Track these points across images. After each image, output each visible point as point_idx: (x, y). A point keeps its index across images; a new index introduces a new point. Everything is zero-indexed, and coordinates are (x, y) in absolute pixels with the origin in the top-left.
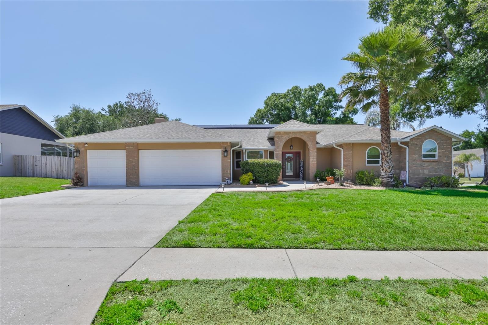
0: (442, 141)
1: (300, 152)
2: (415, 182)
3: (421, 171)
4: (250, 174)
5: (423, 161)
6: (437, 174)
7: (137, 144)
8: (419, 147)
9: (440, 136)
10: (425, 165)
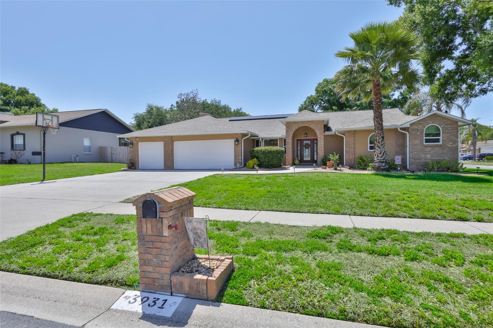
0: (447, 125)
2: (416, 167)
3: (422, 155)
4: (255, 159)
5: (425, 146)
6: (440, 158)
7: (172, 137)
8: (420, 132)
9: (444, 120)
10: (427, 150)
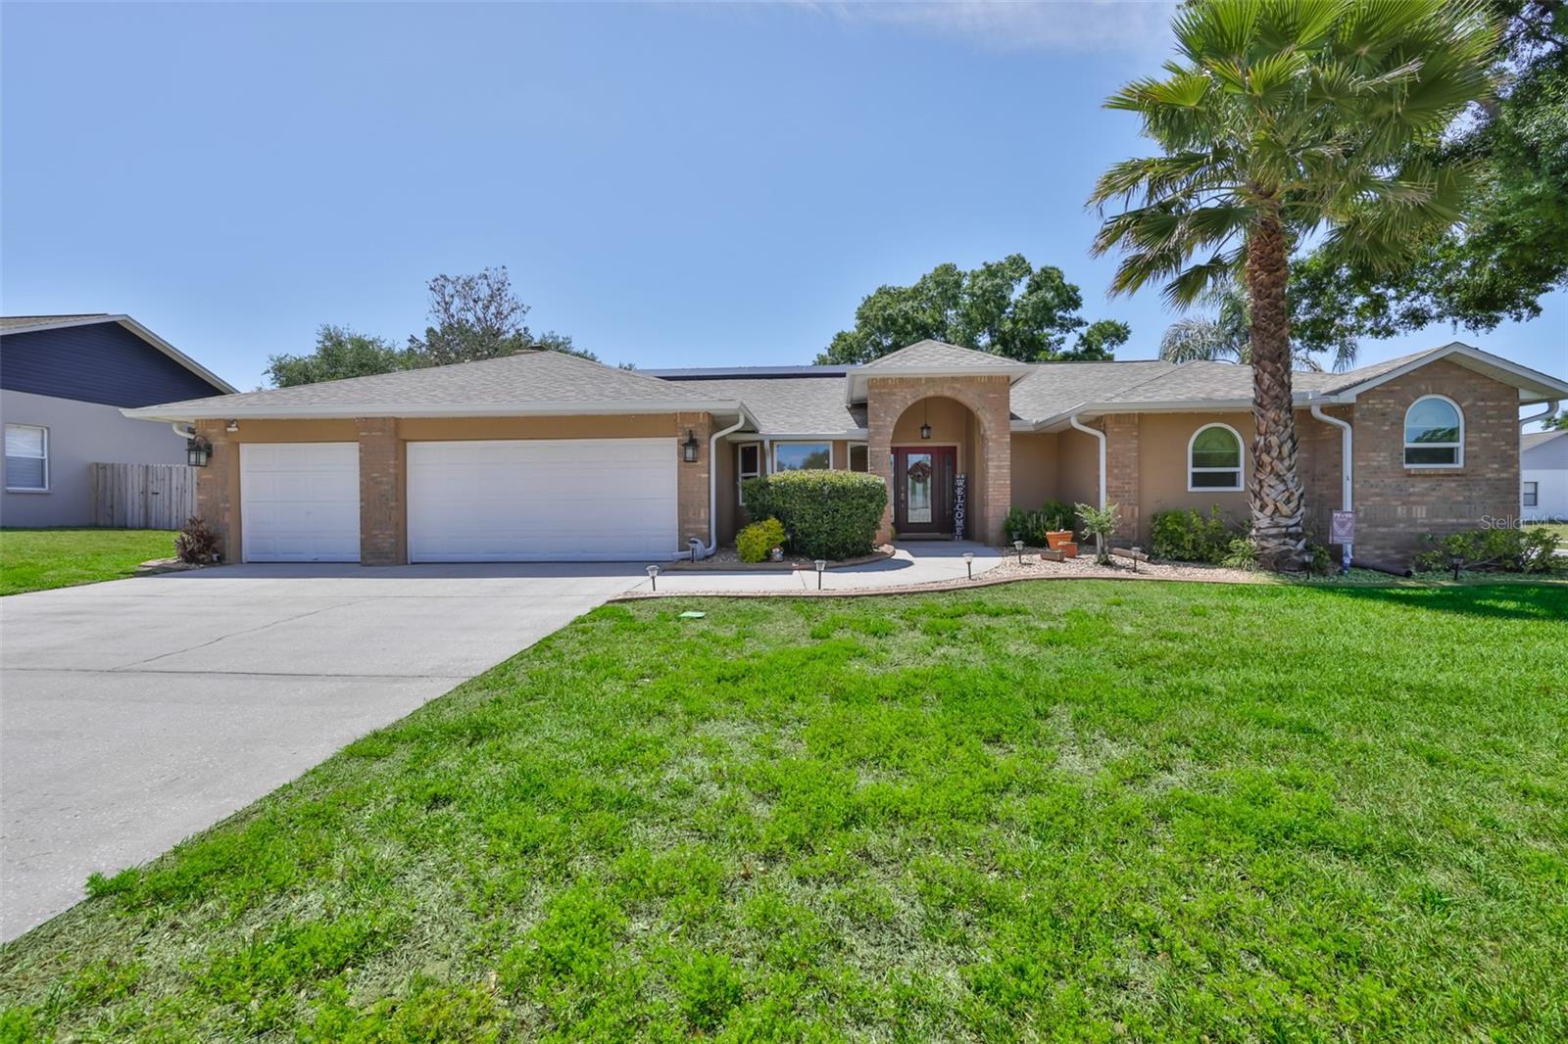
0: (1482, 400)
1: (955, 448)
2: (1378, 552)
3: (1399, 508)
4: (772, 522)
5: (1409, 475)
7: (397, 421)
8: (1393, 424)
9: (1473, 381)
10: (1417, 490)
